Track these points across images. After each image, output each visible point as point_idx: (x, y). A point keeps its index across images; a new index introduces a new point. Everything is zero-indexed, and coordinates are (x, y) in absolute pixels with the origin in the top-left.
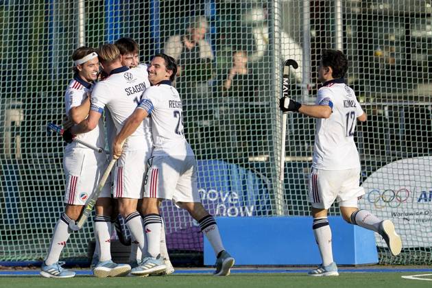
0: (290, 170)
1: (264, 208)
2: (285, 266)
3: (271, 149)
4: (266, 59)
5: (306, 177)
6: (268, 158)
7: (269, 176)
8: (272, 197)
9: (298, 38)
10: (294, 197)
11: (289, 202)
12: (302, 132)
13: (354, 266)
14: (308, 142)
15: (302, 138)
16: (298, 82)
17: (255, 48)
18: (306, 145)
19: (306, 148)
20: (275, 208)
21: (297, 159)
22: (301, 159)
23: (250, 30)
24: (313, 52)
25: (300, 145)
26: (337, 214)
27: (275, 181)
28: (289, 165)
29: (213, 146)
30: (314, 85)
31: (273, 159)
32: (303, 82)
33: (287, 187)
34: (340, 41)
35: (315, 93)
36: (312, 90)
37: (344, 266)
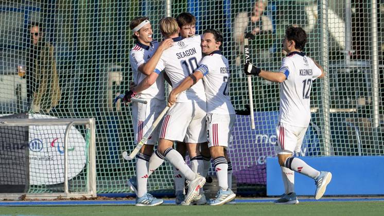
0: (335, 120)
1: (315, 150)
2: (332, 196)
3: (320, 102)
4: (316, 31)
5: (348, 125)
6: (318, 110)
7: (318, 124)
8: (321, 141)
9: (342, 15)
10: (338, 141)
11: (335, 145)
12: (344, 89)
14: (350, 97)
15: (345, 94)
16: (342, 49)
17: (307, 23)
18: (348, 99)
19: (348, 102)
20: (323, 150)
21: (341, 110)
22: (344, 110)
23: (303, 8)
24: (353, 25)
25: (343, 100)
26: (373, 155)
27: (323, 128)
28: (335, 115)
29: (274, 100)
30: (354, 51)
31: (321, 111)
32: (345, 50)
33: (333, 133)
34: (375, 16)
35: (355, 57)
36: (353, 55)
37: (379, 195)
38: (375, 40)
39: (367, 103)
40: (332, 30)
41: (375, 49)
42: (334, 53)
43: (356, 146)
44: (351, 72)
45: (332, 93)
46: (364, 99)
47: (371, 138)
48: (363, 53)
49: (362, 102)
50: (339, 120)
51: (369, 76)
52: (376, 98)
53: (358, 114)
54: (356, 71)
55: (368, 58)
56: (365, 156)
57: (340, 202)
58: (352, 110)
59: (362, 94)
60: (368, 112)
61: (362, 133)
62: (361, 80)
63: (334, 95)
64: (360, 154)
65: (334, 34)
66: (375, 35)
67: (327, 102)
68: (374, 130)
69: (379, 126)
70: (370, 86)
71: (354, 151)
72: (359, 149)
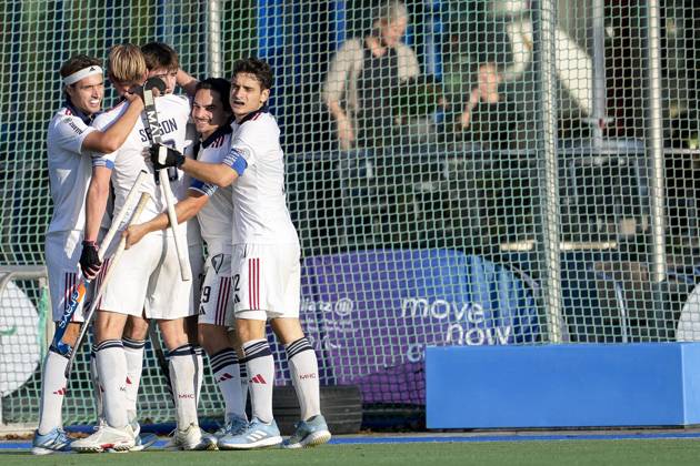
0: (571, 266)
1: (528, 330)
2: (565, 429)
3: (539, 229)
4: (528, 77)
5: (599, 277)
6: (534, 245)
7: (535, 276)
8: (541, 311)
9: (584, 41)
10: (578, 312)
11: (570, 320)
12: (590, 200)
13: (682, 427)
14: (603, 218)
15: (591, 210)
16: (584, 115)
18: (599, 223)
19: (599, 227)
20: (545, 329)
21: (583, 246)
22: (591, 245)
23: (499, 27)
24: (609, 63)
25: (589, 223)
26: (653, 340)
27: (546, 284)
28: (570, 256)
29: (438, 225)
30: (611, 120)
31: (541, 247)
32: (592, 116)
33: (566, 293)
34: (655, 44)
35: (612, 133)
36: (608, 128)
37: (666, 427)
38: (656, 95)
39: (639, 230)
40: (564, 75)
41: (656, 115)
42: (567, 124)
43: (616, 322)
44: (606, 164)
45: (563, 210)
46: (634, 221)
47: (649, 305)
48: (630, 123)
49: (628, 228)
50: (580, 266)
51: (643, 172)
52: (659, 220)
53: (620, 253)
54: (615, 162)
55: (640, 133)
56: (637, 344)
57: (583, 440)
58: (606, 245)
59: (628, 210)
60: (642, 249)
61: (629, 295)
62: (625, 181)
63: (569, 214)
64: (625, 340)
65: (567, 82)
66: (656, 84)
67: (553, 228)
68: (655, 287)
69: (665, 280)
70: (645, 193)
71: (611, 333)
72: (624, 328)
